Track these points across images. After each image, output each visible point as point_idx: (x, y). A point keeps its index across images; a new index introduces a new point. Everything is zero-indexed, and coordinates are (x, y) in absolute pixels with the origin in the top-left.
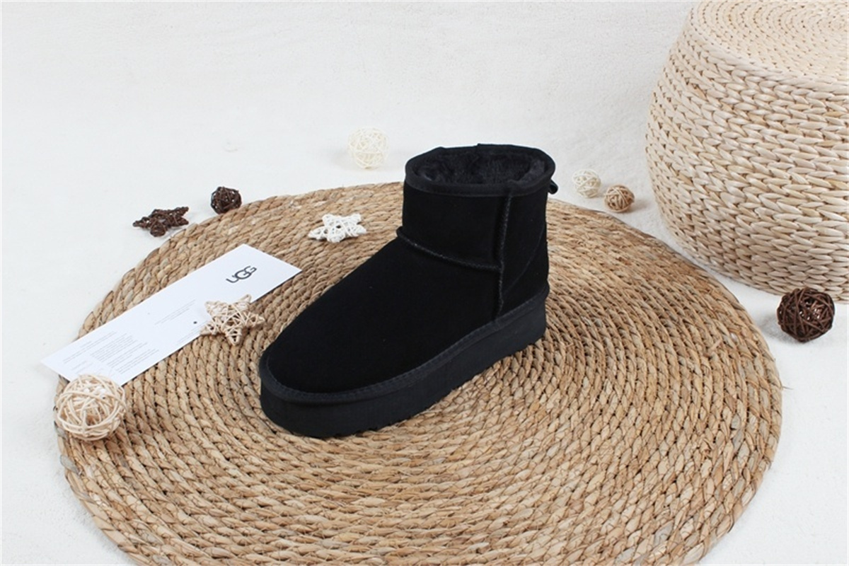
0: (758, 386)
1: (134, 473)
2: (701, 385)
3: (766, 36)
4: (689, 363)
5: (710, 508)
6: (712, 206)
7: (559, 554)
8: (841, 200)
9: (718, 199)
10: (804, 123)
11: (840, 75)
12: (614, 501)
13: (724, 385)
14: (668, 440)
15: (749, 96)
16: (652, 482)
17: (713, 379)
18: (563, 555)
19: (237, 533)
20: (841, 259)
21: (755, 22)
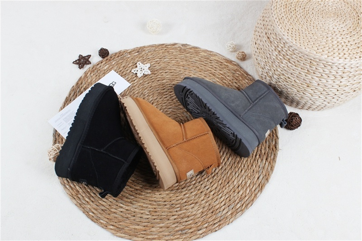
0: (271, 150)
8: (310, 90)
12: (219, 194)
13: (261, 149)
14: (239, 171)
16: (231, 187)
21: (295, 9)
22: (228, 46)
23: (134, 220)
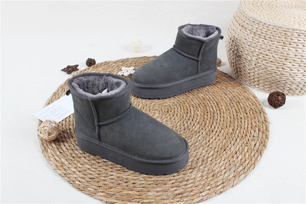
0: (262, 123)
1: (64, 151)
2: (244, 122)
3: (265, 10)
4: (240, 115)
5: (247, 162)
6: (247, 65)
7: (200, 177)
8: (289, 63)
9: (249, 62)
10: (277, 38)
11: (289, 23)
12: (217, 160)
13: (251, 122)
14: (234, 140)
15: (260, 29)
16: (229, 154)
17: (248, 121)
18: (201, 177)
19: (97, 171)
20: (288, 82)
21: (261, 5)
23: (127, 186)
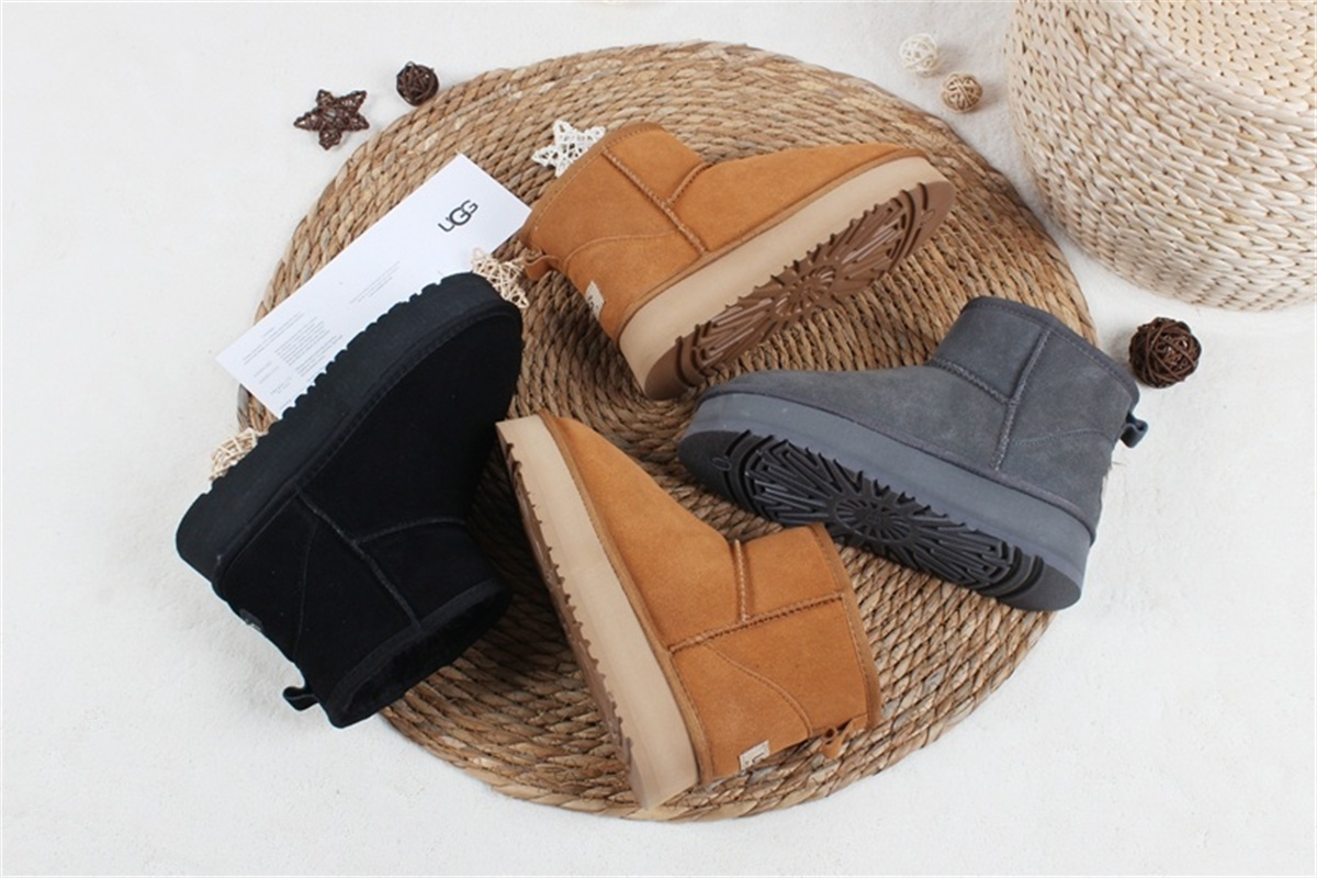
8: (1237, 235)
10: (1208, 138)
12: (886, 634)
22: (909, 54)
23: (570, 734)
